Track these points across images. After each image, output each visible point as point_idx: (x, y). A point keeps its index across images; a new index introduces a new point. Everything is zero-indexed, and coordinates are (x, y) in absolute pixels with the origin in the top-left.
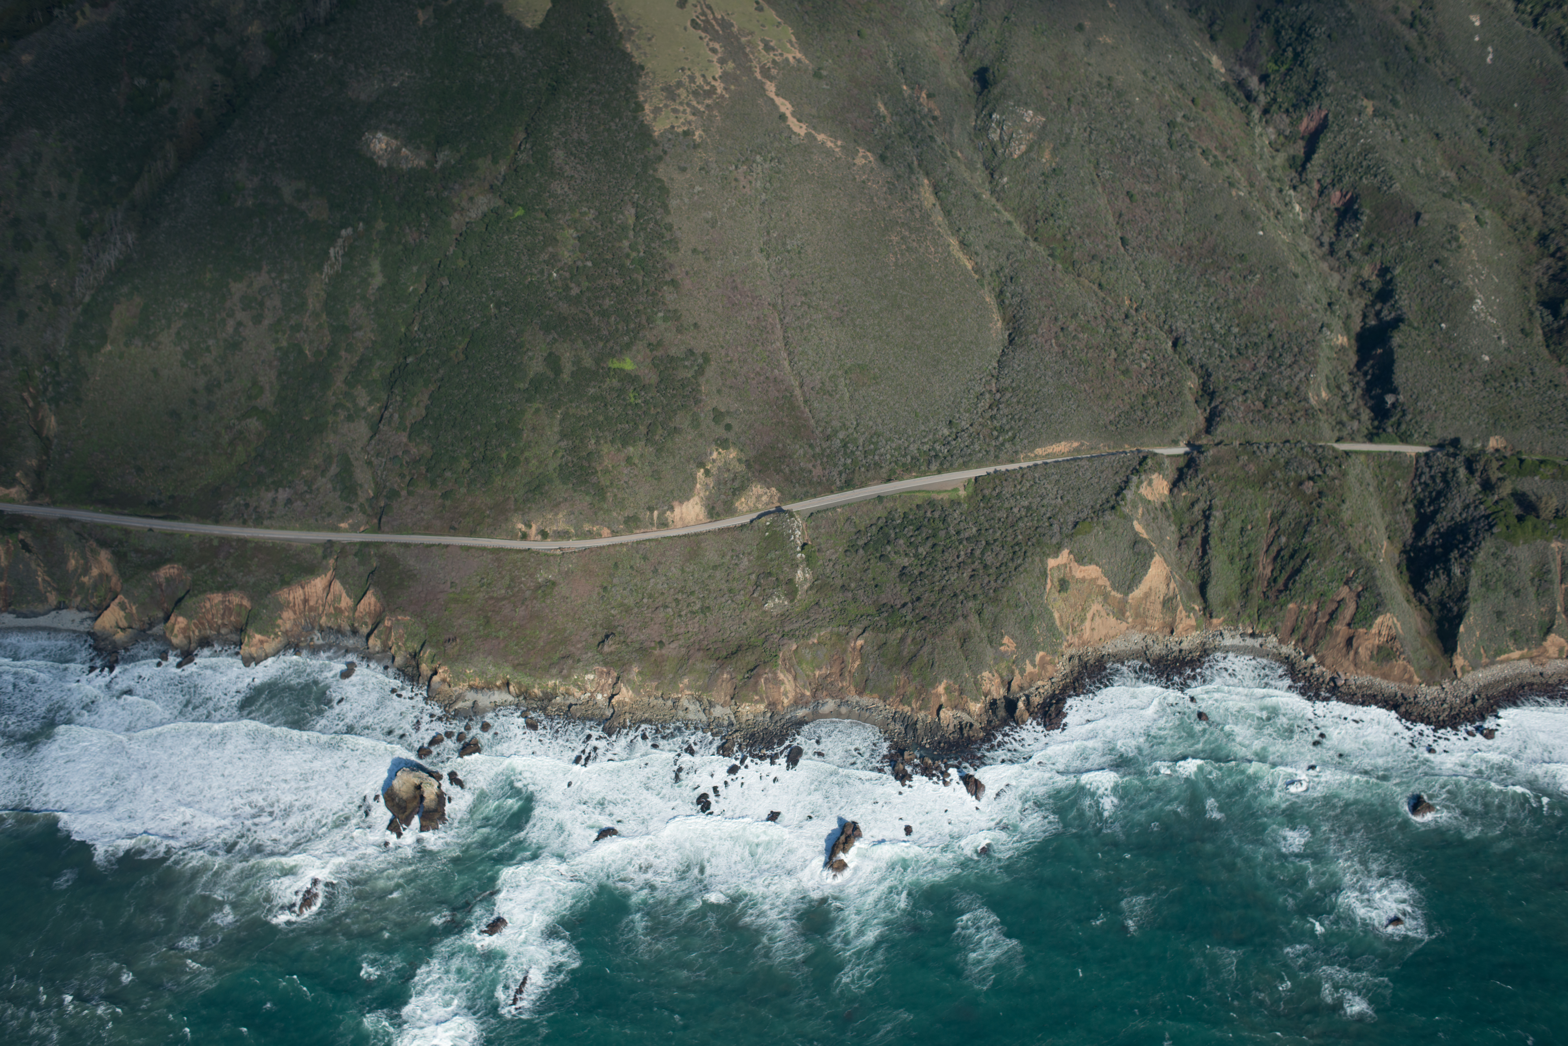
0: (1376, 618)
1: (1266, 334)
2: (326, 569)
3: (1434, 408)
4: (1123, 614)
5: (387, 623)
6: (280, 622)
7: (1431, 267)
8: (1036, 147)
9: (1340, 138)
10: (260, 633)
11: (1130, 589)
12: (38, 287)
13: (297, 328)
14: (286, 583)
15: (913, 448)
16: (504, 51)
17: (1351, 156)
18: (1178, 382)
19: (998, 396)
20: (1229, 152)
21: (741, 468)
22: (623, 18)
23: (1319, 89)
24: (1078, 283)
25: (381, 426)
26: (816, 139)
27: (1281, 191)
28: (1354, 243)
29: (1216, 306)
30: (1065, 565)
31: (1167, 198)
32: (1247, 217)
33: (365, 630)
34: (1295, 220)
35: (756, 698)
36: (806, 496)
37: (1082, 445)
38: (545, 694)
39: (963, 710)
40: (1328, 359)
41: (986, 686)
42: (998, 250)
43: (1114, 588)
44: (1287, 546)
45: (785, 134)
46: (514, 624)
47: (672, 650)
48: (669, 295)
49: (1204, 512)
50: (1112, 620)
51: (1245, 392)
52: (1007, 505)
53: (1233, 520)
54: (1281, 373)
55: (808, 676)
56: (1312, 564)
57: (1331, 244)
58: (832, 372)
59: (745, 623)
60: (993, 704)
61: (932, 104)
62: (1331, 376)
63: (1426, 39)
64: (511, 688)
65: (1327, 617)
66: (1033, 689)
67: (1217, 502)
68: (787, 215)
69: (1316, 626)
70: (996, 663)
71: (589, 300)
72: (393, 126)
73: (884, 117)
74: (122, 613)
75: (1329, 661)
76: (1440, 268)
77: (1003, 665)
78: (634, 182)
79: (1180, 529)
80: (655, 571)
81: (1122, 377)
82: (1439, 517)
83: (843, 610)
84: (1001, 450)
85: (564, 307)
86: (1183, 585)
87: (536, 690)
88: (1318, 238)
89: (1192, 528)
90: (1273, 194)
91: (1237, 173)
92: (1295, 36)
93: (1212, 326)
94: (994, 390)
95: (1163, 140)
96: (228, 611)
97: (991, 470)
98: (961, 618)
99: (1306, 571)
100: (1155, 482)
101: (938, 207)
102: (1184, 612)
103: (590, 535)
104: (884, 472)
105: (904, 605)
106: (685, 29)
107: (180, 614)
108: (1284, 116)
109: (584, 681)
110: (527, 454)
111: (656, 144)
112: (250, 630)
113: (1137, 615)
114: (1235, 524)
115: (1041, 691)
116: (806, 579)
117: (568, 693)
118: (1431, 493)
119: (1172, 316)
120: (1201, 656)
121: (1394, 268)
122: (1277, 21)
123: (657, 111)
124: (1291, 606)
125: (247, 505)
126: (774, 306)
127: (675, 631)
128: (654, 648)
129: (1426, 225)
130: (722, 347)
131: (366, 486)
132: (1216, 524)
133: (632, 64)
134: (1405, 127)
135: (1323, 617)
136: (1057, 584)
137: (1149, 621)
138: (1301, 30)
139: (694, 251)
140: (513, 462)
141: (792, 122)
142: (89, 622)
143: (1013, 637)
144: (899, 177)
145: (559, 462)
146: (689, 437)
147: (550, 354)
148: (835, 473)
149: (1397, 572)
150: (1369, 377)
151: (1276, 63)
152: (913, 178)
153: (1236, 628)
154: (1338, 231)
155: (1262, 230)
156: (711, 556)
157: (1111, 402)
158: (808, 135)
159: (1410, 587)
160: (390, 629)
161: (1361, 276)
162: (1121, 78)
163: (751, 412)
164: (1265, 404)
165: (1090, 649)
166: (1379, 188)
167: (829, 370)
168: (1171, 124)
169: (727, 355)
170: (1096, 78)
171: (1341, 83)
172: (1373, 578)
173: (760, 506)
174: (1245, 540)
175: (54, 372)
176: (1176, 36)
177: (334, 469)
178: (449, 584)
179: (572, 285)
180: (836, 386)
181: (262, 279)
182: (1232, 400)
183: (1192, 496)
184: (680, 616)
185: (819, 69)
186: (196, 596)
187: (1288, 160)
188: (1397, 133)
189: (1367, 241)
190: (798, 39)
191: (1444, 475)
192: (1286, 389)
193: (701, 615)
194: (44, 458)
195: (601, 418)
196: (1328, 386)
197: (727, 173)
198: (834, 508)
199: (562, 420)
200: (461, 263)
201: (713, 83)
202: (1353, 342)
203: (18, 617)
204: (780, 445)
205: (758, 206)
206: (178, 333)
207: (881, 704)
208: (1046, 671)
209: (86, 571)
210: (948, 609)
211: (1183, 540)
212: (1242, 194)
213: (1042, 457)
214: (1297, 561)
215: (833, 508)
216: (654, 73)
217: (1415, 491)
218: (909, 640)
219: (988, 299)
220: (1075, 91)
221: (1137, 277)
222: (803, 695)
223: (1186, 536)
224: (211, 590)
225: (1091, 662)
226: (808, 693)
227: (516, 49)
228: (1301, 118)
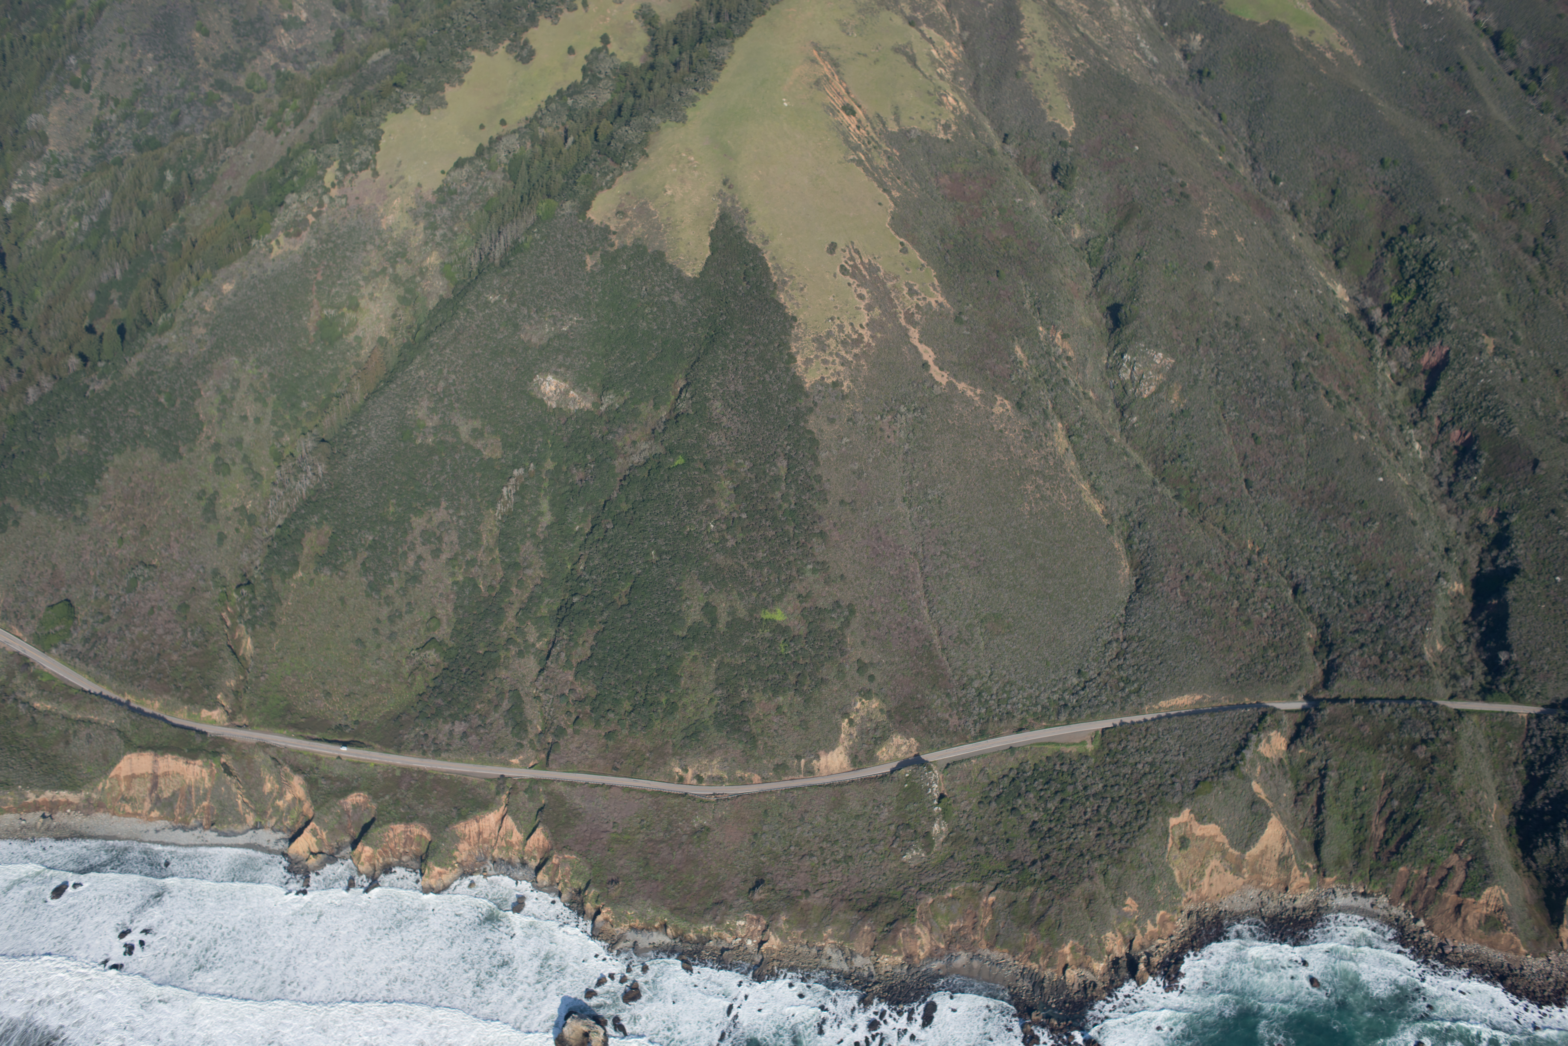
0: (1484, 889)
1: (1383, 583)
2: (500, 804)
3: (1546, 668)
4: (1240, 870)
5: (555, 860)
6: (456, 853)
7: (1547, 517)
8: (1165, 388)
9: (1461, 377)
10: (439, 866)
11: (1247, 847)
12: (235, 510)
13: (472, 563)
14: (463, 817)
15: (1044, 697)
16: (666, 299)
17: (1471, 395)
18: (1297, 633)
19: (1125, 645)
20: (1351, 391)
21: (882, 718)
22: (777, 267)
23: (1442, 325)
24: (1203, 528)
25: (549, 663)
26: (956, 388)
27: (1401, 429)
28: (1472, 486)
29: (1335, 552)
30: (1186, 824)
31: (1290, 441)
32: (1367, 463)
33: (534, 864)
34: (1414, 459)
35: (895, 950)
36: (943, 745)
37: (1204, 698)
38: (700, 937)
39: (1087, 968)
40: (1444, 608)
41: (1109, 946)
42: (1127, 495)
43: (1232, 845)
44: (1399, 810)
45: (927, 384)
46: (672, 867)
47: (817, 900)
48: (818, 548)
49: (1320, 770)
50: (1229, 876)
51: (1362, 646)
52: (1132, 761)
53: (1347, 781)
54: (1397, 624)
55: (943, 929)
56: (1423, 831)
57: (1450, 484)
58: (968, 621)
59: (884, 874)
60: (1116, 962)
61: (1066, 345)
62: (1447, 627)
63: (1548, 267)
64: (669, 931)
65: (1437, 883)
66: (1153, 948)
67: (1332, 762)
68: (929, 464)
69: (1426, 891)
70: (1119, 923)
71: (744, 552)
72: (562, 370)
73: (1021, 362)
74: (314, 839)
75: (1437, 926)
76: (1556, 518)
77: (1126, 924)
78: (786, 434)
79: (1297, 785)
80: (802, 819)
81: (1243, 628)
82: (1548, 783)
83: (976, 865)
84: (1127, 702)
85: (720, 558)
86: (1297, 844)
87: (691, 935)
88: (1436, 477)
89: (1308, 785)
90: (1394, 434)
91: (1359, 413)
92: (1418, 266)
93: (1331, 572)
94: (1121, 638)
95: (1288, 383)
96: (409, 840)
97: (1117, 721)
98: (1086, 880)
99: (1417, 838)
100: (1273, 739)
101: (1071, 451)
102: (1298, 872)
103: (742, 781)
104: (1016, 724)
105: (1034, 862)
106: (835, 276)
107: (367, 844)
108: (1406, 349)
109: (735, 927)
110: (684, 700)
111: (807, 396)
112: (431, 863)
113: (1253, 871)
114: (1350, 785)
115: (1161, 949)
116: (941, 832)
117: (720, 938)
118: (1541, 756)
119: (1293, 562)
120: (1313, 915)
121: (1511, 514)
122: (1401, 251)
123: (808, 362)
124: (1402, 869)
125: (426, 735)
126: (915, 554)
127: (820, 880)
128: (801, 897)
129: (1543, 473)
130: (866, 598)
131: (535, 722)
132: (1331, 784)
133: (785, 315)
134: (1525, 364)
135: (1433, 883)
136: (1177, 841)
137: (1264, 878)
138: (1424, 262)
139: (842, 502)
140: (672, 708)
141: (934, 370)
142: (283, 843)
143: (1135, 898)
144: (1034, 424)
145: (713, 710)
146: (835, 688)
147: (707, 604)
148: (970, 723)
149: (1506, 835)
150: (1483, 629)
151: (1399, 293)
152: (1048, 425)
153: (1348, 887)
154: (1457, 471)
155: (1382, 475)
156: (854, 805)
157: (1232, 655)
158: (949, 384)
159: (1519, 850)
160: (558, 866)
161: (1477, 519)
162: (1248, 318)
163: (892, 664)
164: (1381, 657)
165: (1208, 905)
166: (1498, 431)
167: (965, 620)
168: (1296, 365)
169: (871, 606)
170: (1224, 318)
171: (1463, 320)
172: (1482, 849)
173: (899, 755)
174: (1359, 801)
175: (251, 595)
176: (1302, 268)
177: (506, 705)
178: (611, 824)
179: (729, 537)
180: (972, 635)
181: (441, 514)
182: (1349, 654)
183: (1310, 754)
184: (824, 864)
185: (960, 313)
186: (381, 826)
187: (1409, 394)
188: (1517, 372)
189: (1485, 485)
190: (940, 282)
191: (1555, 739)
192: (1402, 643)
193: (844, 865)
194: (241, 677)
195: (753, 668)
196: (1443, 638)
197: (873, 423)
198: (969, 759)
199: (718, 669)
200: (624, 507)
201: (861, 331)
202: (1469, 588)
203: (219, 835)
204: (919, 696)
205: (901, 456)
206: (363, 564)
207: (1010, 959)
208: (1166, 929)
209: (281, 795)
210: (1075, 869)
211: (1299, 796)
212: (1363, 438)
213: (1165, 709)
214: (1408, 826)
215: (967, 759)
216: (805, 324)
217: (1525, 753)
218: (1038, 900)
219: (1116, 546)
220: (1203, 332)
221: (1260, 521)
222: (938, 948)
223: (1302, 793)
224: (394, 821)
225: (1209, 919)
226: (942, 946)
227: (677, 297)
228: (1423, 353)
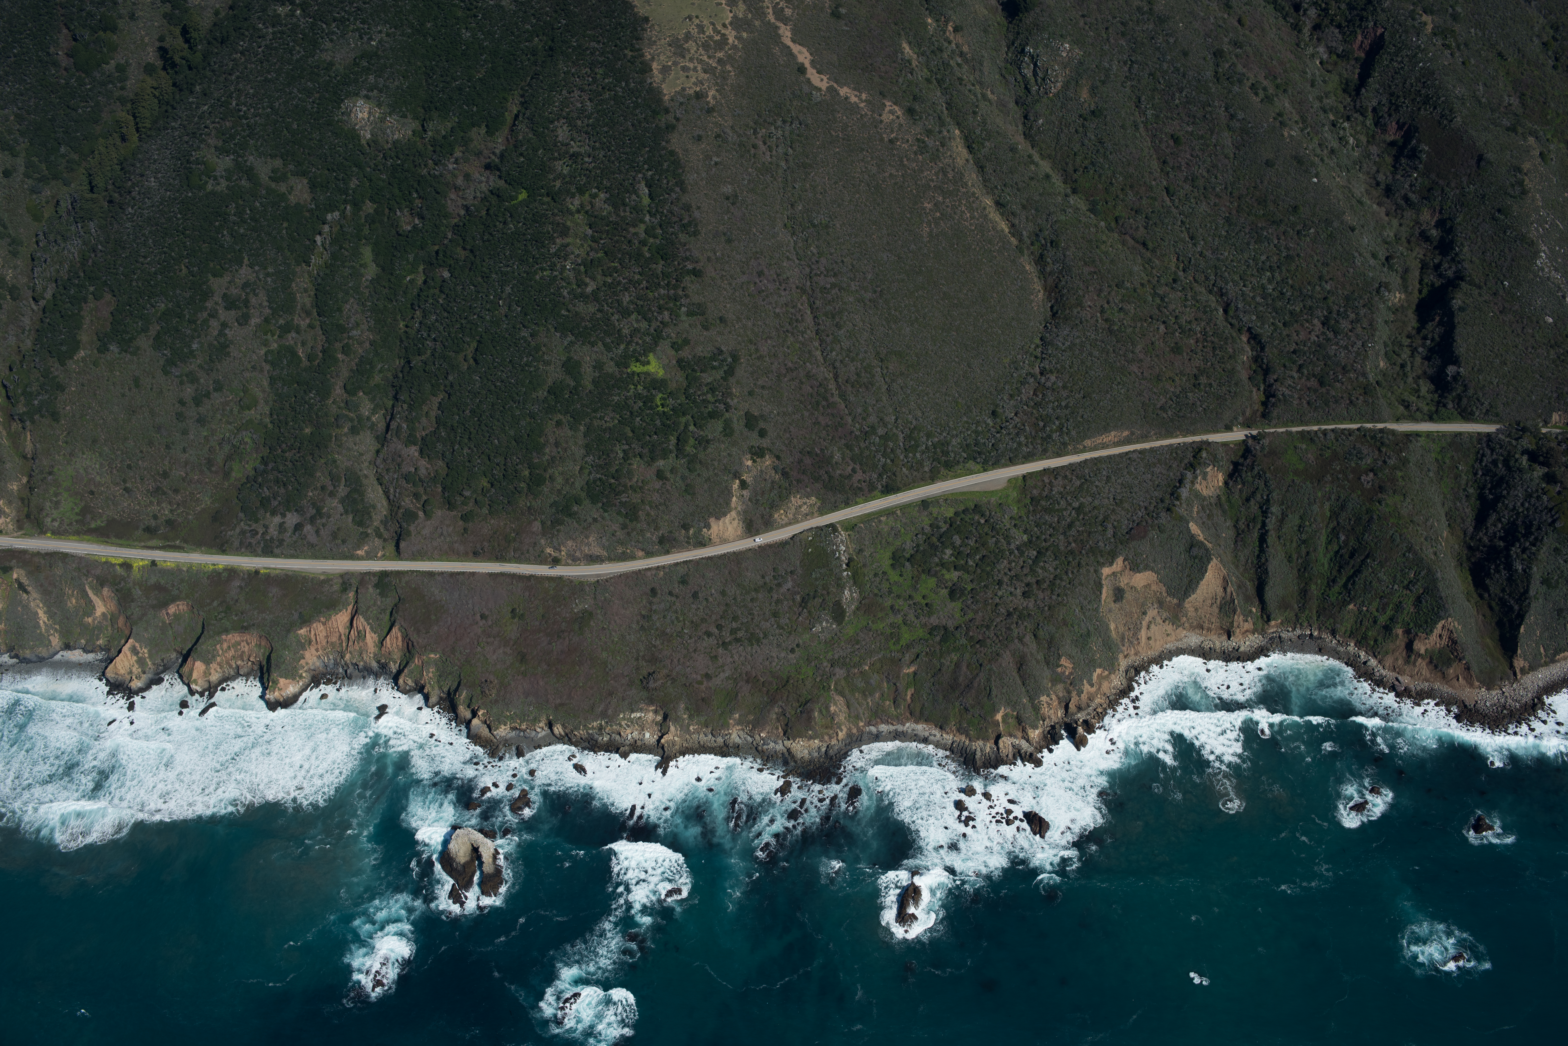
0: (1437, 622)
1: (1320, 297)
2: (347, 603)
4: (1180, 620)
5: (418, 662)
6: (303, 661)
8: (1073, 85)
9: (1397, 61)
10: (285, 676)
11: (1186, 594)
13: (287, 328)
14: (305, 621)
15: (956, 443)
17: (1408, 82)
18: (1231, 357)
19: (1043, 379)
20: (1279, 81)
21: (777, 477)
23: (1375, 3)
24: (1123, 243)
25: (389, 437)
26: (838, 94)
27: (1334, 123)
28: (1412, 184)
29: (1268, 265)
30: (1120, 573)
31: (1214, 140)
32: (1300, 163)
33: (394, 668)
34: (1350, 157)
35: (811, 733)
36: (845, 503)
37: (1133, 434)
39: (1022, 736)
40: (1386, 322)
42: (1036, 210)
43: (1170, 593)
44: (1347, 544)
45: (805, 91)
47: (719, 683)
48: (692, 287)
49: (1261, 507)
50: (1168, 626)
51: (1301, 367)
52: (1057, 508)
53: (1291, 516)
54: (1337, 343)
56: (1372, 565)
57: (1388, 185)
58: (867, 362)
60: (1051, 727)
61: (959, 40)
62: (1390, 343)
64: (555, 730)
66: (1090, 709)
67: (1274, 496)
68: (812, 184)
70: (1053, 685)
71: (607, 296)
72: (375, 93)
73: (909, 61)
74: (135, 658)
75: (1389, 665)
76: (1503, 217)
77: (1061, 686)
78: (646, 156)
79: (1236, 525)
80: (695, 596)
81: (1172, 354)
82: (1500, 505)
83: (894, 633)
84: (1048, 443)
85: (580, 306)
86: (1240, 586)
87: (581, 732)
88: (1374, 177)
89: (1249, 524)
90: (1327, 129)
91: (1288, 106)
93: (1263, 288)
94: (1038, 372)
95: (1209, 74)
96: (246, 651)
97: (1039, 466)
98: (1016, 641)
99: (1366, 573)
100: (1210, 475)
101: (971, 162)
102: (1241, 616)
103: (625, 558)
104: (928, 475)
105: (957, 628)
107: (198, 660)
108: (1337, 32)
109: (630, 720)
110: (551, 471)
111: (667, 111)
112: (274, 675)
113: (1193, 620)
114: (1293, 520)
115: (1099, 710)
116: (852, 598)
117: (614, 734)
118: (1492, 478)
119: (1222, 278)
121: (1454, 216)
123: (665, 70)
124: (1350, 607)
125: (253, 531)
126: (803, 289)
127: (720, 661)
128: (701, 682)
129: (1488, 167)
130: (751, 342)
131: (379, 506)
132: (1274, 520)
133: (635, 16)
134: (1466, 45)
136: (1112, 594)
137: (1206, 626)
139: (715, 233)
140: (537, 481)
141: (812, 75)
142: (99, 663)
143: (1070, 657)
144: (929, 133)
145: (586, 480)
146: (723, 447)
147: (569, 359)
148: (875, 477)
149: (1457, 564)
150: (1429, 343)
152: (945, 133)
153: (1294, 630)
154: (1395, 169)
155: (1316, 176)
156: (752, 576)
157: (1161, 385)
158: (830, 89)
159: (1470, 580)
160: (421, 667)
161: (1419, 223)
163: (785, 415)
164: (1321, 381)
166: (1439, 122)
167: (864, 360)
168: (1218, 54)
169: (757, 350)
172: (1435, 581)
173: (800, 518)
174: (1304, 537)
177: (343, 489)
179: (587, 280)
180: (872, 377)
181: (245, 273)
182: (1286, 378)
183: (1249, 489)
184: (724, 644)
185: (837, 6)
186: (211, 638)
187: (1341, 83)
188: (1457, 55)
189: (1426, 183)
191: (1506, 459)
192: (1343, 362)
193: (747, 643)
194: (25, 479)
196: (1386, 354)
197: (745, 139)
198: (878, 518)
199: (587, 433)
200: (462, 253)
201: (724, 31)
202: (1412, 299)
203: (20, 661)
204: (818, 450)
205: (780, 176)
206: (157, 337)
207: (937, 732)
208: (1103, 688)
209: (89, 610)
210: (1003, 631)
211: (1239, 536)
212: (1294, 134)
214: (1357, 561)
216: (659, 25)
217: (1476, 475)
218: (965, 666)
219: (1027, 268)
223: (1242, 533)
224: (226, 631)
226: (862, 724)
228: (1354, 35)
